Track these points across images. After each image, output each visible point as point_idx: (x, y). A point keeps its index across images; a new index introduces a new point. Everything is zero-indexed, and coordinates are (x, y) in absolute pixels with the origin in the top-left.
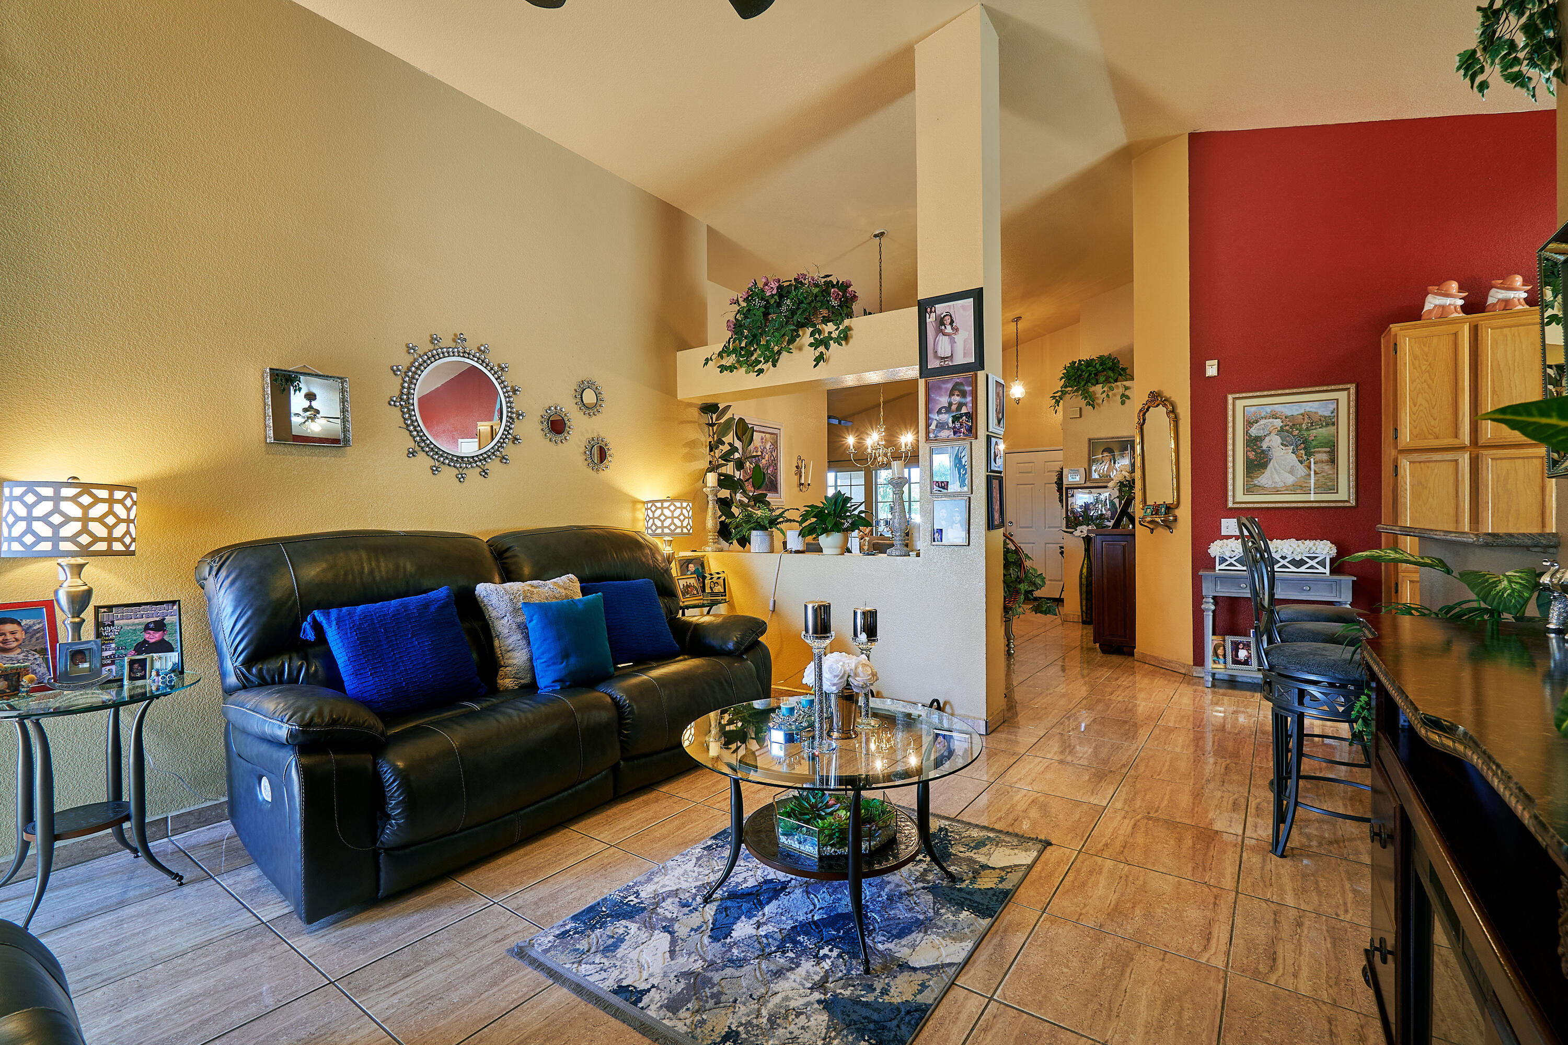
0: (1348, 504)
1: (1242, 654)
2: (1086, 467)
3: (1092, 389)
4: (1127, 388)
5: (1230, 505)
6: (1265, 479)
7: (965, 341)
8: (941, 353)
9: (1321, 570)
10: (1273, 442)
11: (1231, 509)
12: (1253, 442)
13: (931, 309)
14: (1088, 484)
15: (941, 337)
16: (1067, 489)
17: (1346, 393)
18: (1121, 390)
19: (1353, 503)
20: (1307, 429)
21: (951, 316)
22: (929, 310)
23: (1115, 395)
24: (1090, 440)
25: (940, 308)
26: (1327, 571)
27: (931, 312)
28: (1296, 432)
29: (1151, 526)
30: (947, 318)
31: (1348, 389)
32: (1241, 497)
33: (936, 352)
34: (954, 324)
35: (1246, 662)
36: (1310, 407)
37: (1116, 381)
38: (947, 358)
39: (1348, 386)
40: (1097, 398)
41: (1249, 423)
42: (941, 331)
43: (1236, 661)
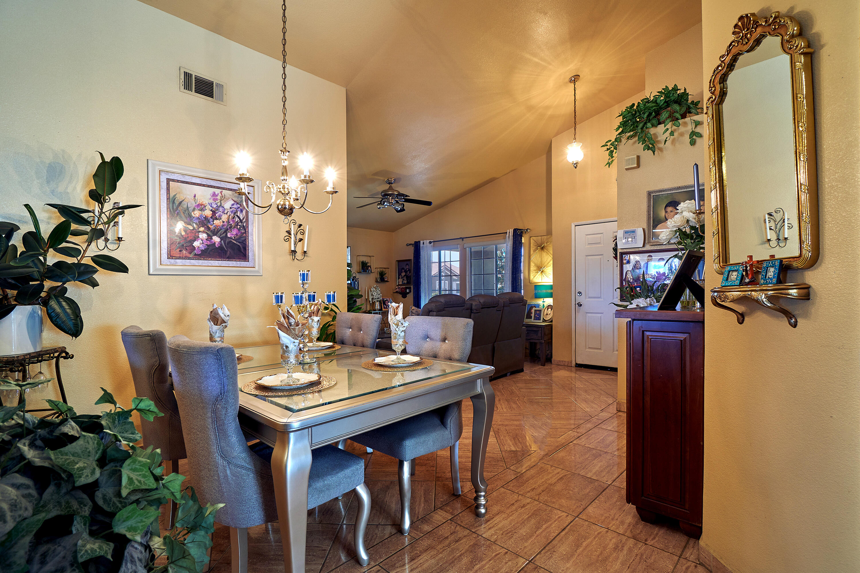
2: (645, 226)
3: (652, 131)
4: (698, 124)
14: (648, 248)
16: (622, 254)
23: (682, 134)
24: (649, 193)
29: (740, 308)
37: (684, 116)
40: (659, 142)
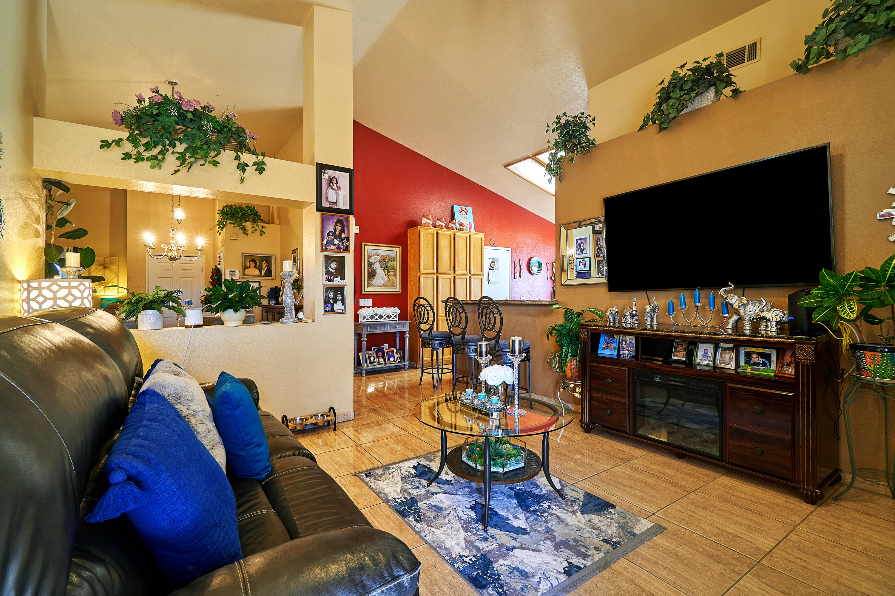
0: (399, 293)
1: (372, 358)
2: (240, 269)
3: (245, 224)
4: (263, 227)
5: (363, 292)
6: (375, 282)
7: (344, 196)
8: (330, 199)
9: (396, 319)
10: (377, 266)
11: (364, 294)
12: (370, 265)
13: (325, 171)
15: (330, 189)
17: (398, 249)
18: (260, 228)
19: (401, 292)
20: (388, 262)
21: (336, 179)
22: (323, 171)
23: (257, 230)
25: (331, 173)
26: (397, 319)
27: (325, 173)
28: (384, 263)
30: (334, 179)
31: (399, 247)
32: (367, 289)
33: (327, 198)
34: (338, 185)
35: (374, 362)
36: (389, 253)
37: (257, 222)
38: (334, 203)
39: (399, 246)
40: (248, 230)
41: (370, 257)
42: (330, 186)
43: (371, 363)
